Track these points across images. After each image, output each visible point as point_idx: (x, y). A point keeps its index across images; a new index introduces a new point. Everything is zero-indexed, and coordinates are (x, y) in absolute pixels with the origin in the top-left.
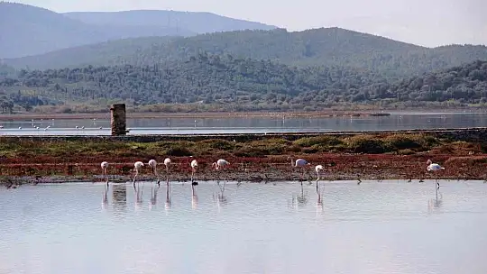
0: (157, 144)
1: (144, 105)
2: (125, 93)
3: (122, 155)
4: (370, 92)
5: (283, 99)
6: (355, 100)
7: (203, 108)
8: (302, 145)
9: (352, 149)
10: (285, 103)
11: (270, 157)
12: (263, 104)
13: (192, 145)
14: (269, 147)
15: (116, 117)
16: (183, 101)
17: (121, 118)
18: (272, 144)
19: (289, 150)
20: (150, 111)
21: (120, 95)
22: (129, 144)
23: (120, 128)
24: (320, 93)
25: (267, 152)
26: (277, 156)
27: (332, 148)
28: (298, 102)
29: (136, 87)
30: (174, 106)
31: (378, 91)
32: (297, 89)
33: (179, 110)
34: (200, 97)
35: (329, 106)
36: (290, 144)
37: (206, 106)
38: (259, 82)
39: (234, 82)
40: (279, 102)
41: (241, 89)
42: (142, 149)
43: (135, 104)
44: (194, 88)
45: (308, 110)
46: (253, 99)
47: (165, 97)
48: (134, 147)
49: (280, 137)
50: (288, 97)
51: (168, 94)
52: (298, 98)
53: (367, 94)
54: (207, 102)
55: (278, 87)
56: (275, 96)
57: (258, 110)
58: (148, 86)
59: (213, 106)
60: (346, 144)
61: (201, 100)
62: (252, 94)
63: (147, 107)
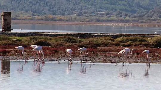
0: (29, 37)
1: (38, 16)
2: (27, 8)
3: (5, 44)
5: (126, 15)
7: (76, 18)
8: (121, 42)
9: (153, 45)
10: (127, 18)
11: (100, 48)
12: (113, 17)
13: (51, 39)
14: (100, 42)
15: (5, 20)
16: (63, 14)
17: (9, 21)
18: (102, 40)
19: (113, 44)
20: (42, 19)
21: (24, 9)
22: (11, 37)
23: (7, 27)
24: (149, 12)
25: (98, 45)
26: (104, 48)
27: (140, 44)
28: (135, 17)
29: (35, 5)
30: (58, 17)
32: (136, 9)
33: (61, 20)
34: (74, 12)
35: (155, 20)
36: (114, 41)
37: (78, 18)
38: (111, 4)
39: (96, 4)
40: (123, 16)
41: (101, 8)
42: (20, 40)
43: (33, 15)
44: (71, 6)
45: (142, 22)
46: (107, 14)
47: (53, 11)
48: (14, 39)
49: (107, 36)
50: (129, 14)
51: (55, 9)
52: (135, 15)
54: (79, 15)
55: (123, 7)
56: (121, 13)
57: (110, 21)
58: (42, 4)
59: (82, 18)
60: (148, 42)
61: (75, 14)
62: (107, 11)
63: (40, 17)
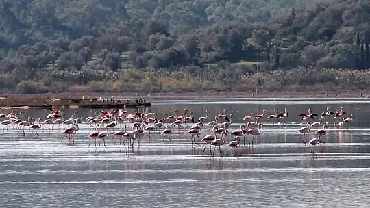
4: (201, 46)
6: (161, 64)
31: (222, 42)
53: (194, 49)
